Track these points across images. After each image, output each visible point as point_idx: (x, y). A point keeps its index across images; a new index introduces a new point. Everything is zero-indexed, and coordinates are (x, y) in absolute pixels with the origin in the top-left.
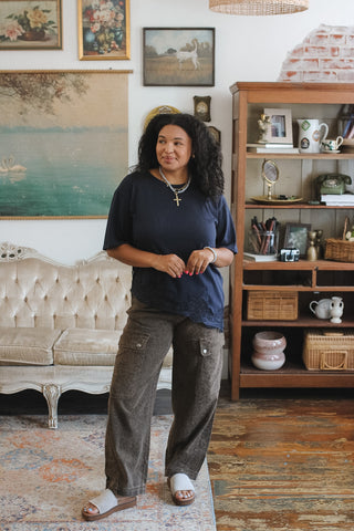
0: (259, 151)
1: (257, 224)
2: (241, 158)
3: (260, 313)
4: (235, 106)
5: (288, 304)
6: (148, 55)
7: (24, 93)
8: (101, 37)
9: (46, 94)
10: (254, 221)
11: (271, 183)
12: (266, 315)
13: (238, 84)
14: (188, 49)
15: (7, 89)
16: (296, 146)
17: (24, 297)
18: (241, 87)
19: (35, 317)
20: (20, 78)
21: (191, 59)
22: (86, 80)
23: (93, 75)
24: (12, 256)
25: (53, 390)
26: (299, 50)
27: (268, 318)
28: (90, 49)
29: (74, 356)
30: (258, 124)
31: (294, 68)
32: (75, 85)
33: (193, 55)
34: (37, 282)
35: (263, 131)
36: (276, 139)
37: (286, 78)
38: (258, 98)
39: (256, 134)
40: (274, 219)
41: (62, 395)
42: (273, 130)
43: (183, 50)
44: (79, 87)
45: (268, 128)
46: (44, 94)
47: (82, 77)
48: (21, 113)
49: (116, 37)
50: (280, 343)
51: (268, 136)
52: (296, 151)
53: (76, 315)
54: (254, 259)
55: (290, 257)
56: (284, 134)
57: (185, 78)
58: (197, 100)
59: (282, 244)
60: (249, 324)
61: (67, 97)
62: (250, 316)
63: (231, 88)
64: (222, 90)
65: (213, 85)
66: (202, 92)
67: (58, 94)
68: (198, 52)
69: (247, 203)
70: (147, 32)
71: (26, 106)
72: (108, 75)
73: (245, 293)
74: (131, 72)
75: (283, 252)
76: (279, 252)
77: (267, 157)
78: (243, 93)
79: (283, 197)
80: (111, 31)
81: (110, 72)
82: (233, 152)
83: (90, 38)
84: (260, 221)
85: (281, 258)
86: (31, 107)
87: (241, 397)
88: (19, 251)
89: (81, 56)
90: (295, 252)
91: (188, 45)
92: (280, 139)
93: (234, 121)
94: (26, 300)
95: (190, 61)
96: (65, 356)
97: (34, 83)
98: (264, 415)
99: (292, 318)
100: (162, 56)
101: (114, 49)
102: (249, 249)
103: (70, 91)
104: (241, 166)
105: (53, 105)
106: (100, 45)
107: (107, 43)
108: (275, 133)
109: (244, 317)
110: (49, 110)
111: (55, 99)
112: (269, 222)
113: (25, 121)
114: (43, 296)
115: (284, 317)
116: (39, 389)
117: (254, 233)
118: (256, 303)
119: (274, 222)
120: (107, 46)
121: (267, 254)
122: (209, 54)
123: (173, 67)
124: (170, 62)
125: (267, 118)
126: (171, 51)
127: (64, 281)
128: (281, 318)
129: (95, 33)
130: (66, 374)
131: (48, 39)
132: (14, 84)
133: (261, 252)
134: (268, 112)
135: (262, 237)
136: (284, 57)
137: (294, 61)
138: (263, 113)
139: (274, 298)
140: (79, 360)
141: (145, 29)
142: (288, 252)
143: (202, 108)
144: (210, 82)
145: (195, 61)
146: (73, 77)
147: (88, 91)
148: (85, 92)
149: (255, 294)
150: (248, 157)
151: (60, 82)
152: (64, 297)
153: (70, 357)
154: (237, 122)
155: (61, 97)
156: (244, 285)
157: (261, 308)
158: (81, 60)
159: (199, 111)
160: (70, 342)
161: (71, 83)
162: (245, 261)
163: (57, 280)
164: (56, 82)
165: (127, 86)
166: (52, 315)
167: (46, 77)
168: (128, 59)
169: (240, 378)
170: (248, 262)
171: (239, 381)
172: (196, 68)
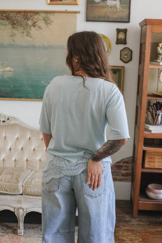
3: (152, 164)
4: (143, 35)
6: (90, 2)
7: (14, 24)
9: (27, 24)
12: (157, 165)
13: (145, 20)
15: (3, 21)
17: (9, 148)
18: (146, 23)
19: (15, 160)
20: (12, 15)
21: (116, 5)
22: (51, 17)
23: (56, 14)
24: (4, 122)
25: (21, 211)
27: (157, 167)
29: (35, 190)
32: (44, 19)
33: (118, 3)
34: (17, 139)
35: (160, 54)
38: (158, 30)
41: (27, 214)
44: (47, 21)
46: (26, 25)
47: (49, 15)
48: (12, 36)
53: (40, 160)
54: (151, 131)
57: (111, 17)
58: (119, 31)
60: (145, 171)
61: (40, 27)
62: (146, 166)
63: (140, 24)
64: (134, 24)
65: (128, 22)
66: (122, 26)
67: (34, 25)
69: (149, 95)
71: (14, 31)
72: (64, 14)
73: (144, 152)
74: (78, 12)
78: (149, 27)
81: (66, 12)
82: (140, 63)
86: (18, 32)
87: (138, 215)
88: (8, 119)
89: (49, 2)
93: (141, 45)
94: (10, 149)
95: (115, 6)
96: (29, 190)
97: (20, 18)
98: (154, 230)
100: (99, 3)
102: (147, 122)
103: (41, 23)
104: (145, 72)
105: (31, 31)
109: (143, 167)
110: (28, 34)
111: (32, 28)
113: (14, 41)
114: (20, 148)
116: (12, 210)
118: (150, 158)
123: (105, 10)
127: (33, 139)
130: (30, 202)
132: (8, 18)
133: (154, 124)
138: (160, 43)
139: (161, 155)
140: (38, 193)
143: (121, 36)
144: (127, 20)
145: (118, 6)
146: (43, 15)
147: (52, 24)
148: (50, 24)
149: (150, 153)
150: (150, 67)
151: (35, 17)
152: (33, 149)
153: (33, 191)
154: (143, 45)
155: (36, 27)
156: (144, 147)
157: (153, 161)
158: (49, 4)
159: (119, 37)
160: (34, 180)
161: (42, 18)
162: (145, 132)
163: (30, 138)
164: (33, 18)
165: (76, 21)
166: (25, 159)
167: (27, 15)
168: (77, 5)
169: (138, 203)
170: (147, 133)
171: (138, 206)
172: (119, 11)
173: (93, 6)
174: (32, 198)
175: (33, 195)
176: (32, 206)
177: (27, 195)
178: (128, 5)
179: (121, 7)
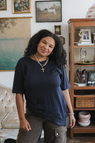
0: (79, 45)
1: (79, 72)
2: (72, 47)
3: (80, 105)
4: (70, 28)
5: (91, 101)
6: (38, 11)
8: (21, 5)
9: (1, 26)
10: (78, 71)
11: (83, 57)
12: (83, 106)
13: (70, 20)
14: (52, 8)
16: (92, 42)
18: (71, 21)
22: (15, 21)
23: (18, 19)
25: (2, 139)
26: (92, 8)
27: (83, 107)
28: (17, 10)
29: (9, 125)
30: (78, 35)
31: (91, 14)
32: (11, 23)
33: (54, 10)
35: (80, 37)
36: (85, 40)
37: (88, 18)
38: (78, 25)
39: (77, 39)
40: (85, 70)
41: (5, 140)
42: (84, 37)
43: (50, 9)
44: (13, 24)
45: (82, 36)
47: (14, 20)
49: (26, 5)
50: (88, 116)
51: (82, 39)
52: (93, 44)
53: (13, 107)
54: (78, 85)
55: (91, 84)
56: (88, 38)
57: (51, 19)
58: (56, 27)
59: (88, 79)
60: (77, 109)
61: (9, 27)
62: (77, 106)
63: (68, 22)
64: (65, 23)
66: (58, 24)
67: (6, 26)
68: (56, 9)
69: (75, 64)
70: (37, 3)
73: (75, 98)
74: (32, 17)
75: (89, 82)
76: (87, 82)
77: (82, 47)
78: (72, 23)
79: (88, 62)
80: (24, 3)
81: (24, 18)
82: (69, 45)
83: (17, 5)
84: (80, 71)
85: (88, 85)
87: (74, 136)
89: (14, 12)
90: (93, 82)
91: (52, 7)
92: (87, 40)
93: (69, 34)
95: (53, 13)
96: (6, 126)
99: (92, 107)
100: (43, 11)
101: (25, 9)
102: (76, 81)
103: (10, 25)
104: (72, 51)
105: (4, 30)
106: (20, 8)
107: (23, 7)
108: (85, 38)
109: (75, 107)
110: (3, 32)
111: (5, 28)
112: (83, 71)
114: (1, 100)
115: (89, 106)
117: (78, 75)
118: (79, 101)
119: (85, 71)
120: (23, 8)
121: (83, 83)
122: (60, 10)
123: (47, 15)
124: (46, 14)
125: (81, 32)
126: (46, 9)
127: (9, 94)
128: (88, 107)
129: (18, 4)
130: (6, 133)
131: (2, 6)
133: (81, 82)
134: (82, 30)
135: (81, 77)
136: (87, 10)
137: (91, 12)
138: (80, 31)
139: (86, 99)
140: (11, 127)
141: (36, 2)
142: (90, 82)
143: (58, 30)
144: (61, 20)
145: (54, 13)
146: (11, 20)
147: (16, 25)
148: (15, 25)
149: (79, 98)
150: (75, 47)
151: (6, 22)
152: (9, 100)
153: (8, 126)
154: (70, 34)
155: (7, 27)
156: (74, 95)
157: (81, 103)
158: (13, 14)
159: (56, 31)
160: (9, 119)
161: (10, 22)
162: (74, 86)
163: (6, 94)
164: (5, 22)
165: (30, 22)
166: (4, 107)
167: (1, 20)
168: (30, 13)
169: (74, 130)
170: (76, 86)
171: (74, 131)
172: (55, 15)
173: (39, 13)
174: (8, 131)
175: (8, 129)
176: (8, 135)
177: (5, 128)
178: (60, 12)
179: (56, 13)
